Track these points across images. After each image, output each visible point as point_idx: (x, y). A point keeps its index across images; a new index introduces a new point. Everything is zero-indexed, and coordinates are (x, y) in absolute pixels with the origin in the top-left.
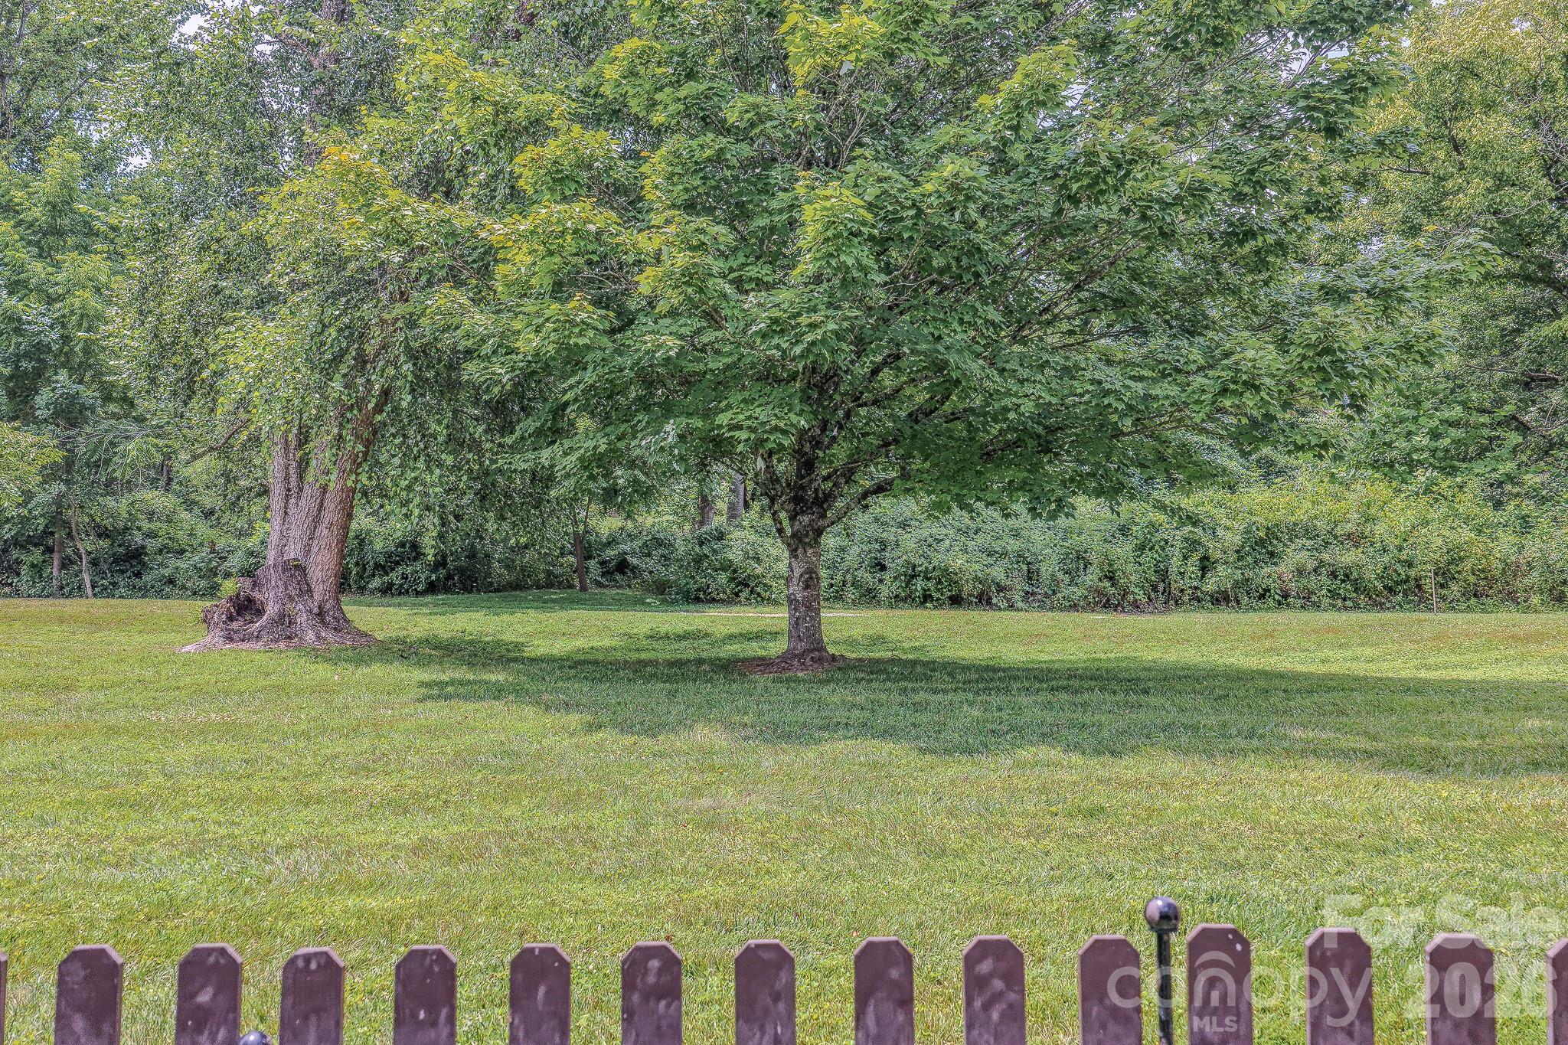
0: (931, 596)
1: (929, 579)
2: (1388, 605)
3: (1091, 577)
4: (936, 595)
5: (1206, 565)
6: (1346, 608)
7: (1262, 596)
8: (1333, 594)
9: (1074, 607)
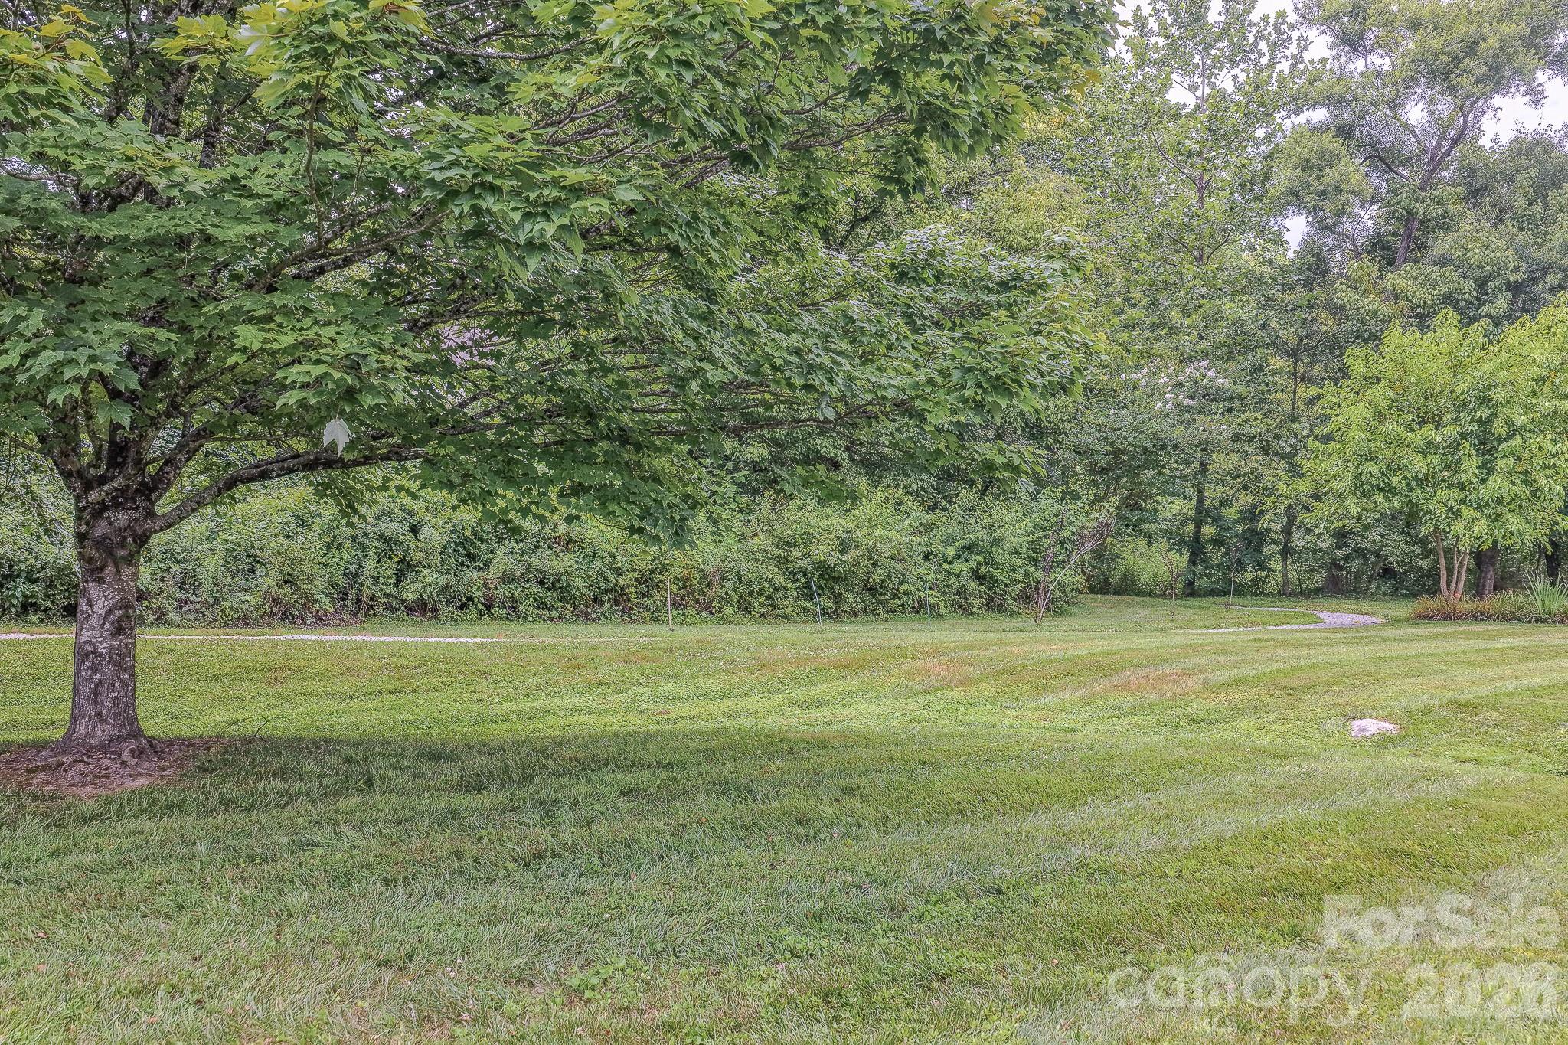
0: (34, 604)
1: (34, 581)
2: (594, 615)
3: (267, 581)
4: (42, 604)
5: (406, 567)
6: (552, 619)
7: (463, 606)
8: (541, 604)
9: (243, 621)
